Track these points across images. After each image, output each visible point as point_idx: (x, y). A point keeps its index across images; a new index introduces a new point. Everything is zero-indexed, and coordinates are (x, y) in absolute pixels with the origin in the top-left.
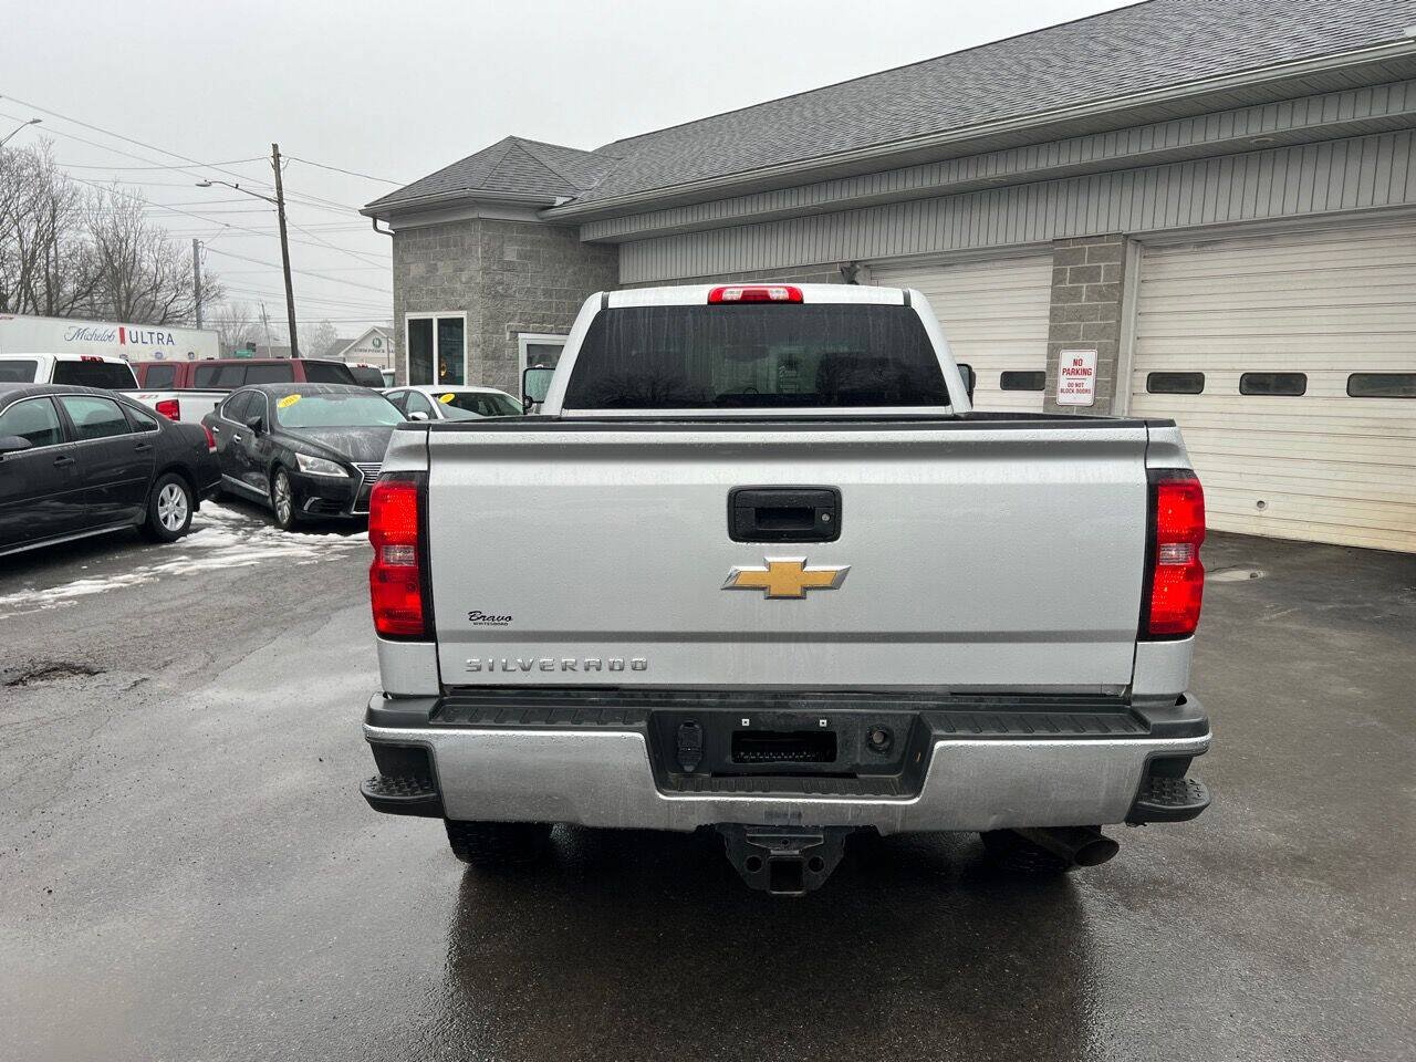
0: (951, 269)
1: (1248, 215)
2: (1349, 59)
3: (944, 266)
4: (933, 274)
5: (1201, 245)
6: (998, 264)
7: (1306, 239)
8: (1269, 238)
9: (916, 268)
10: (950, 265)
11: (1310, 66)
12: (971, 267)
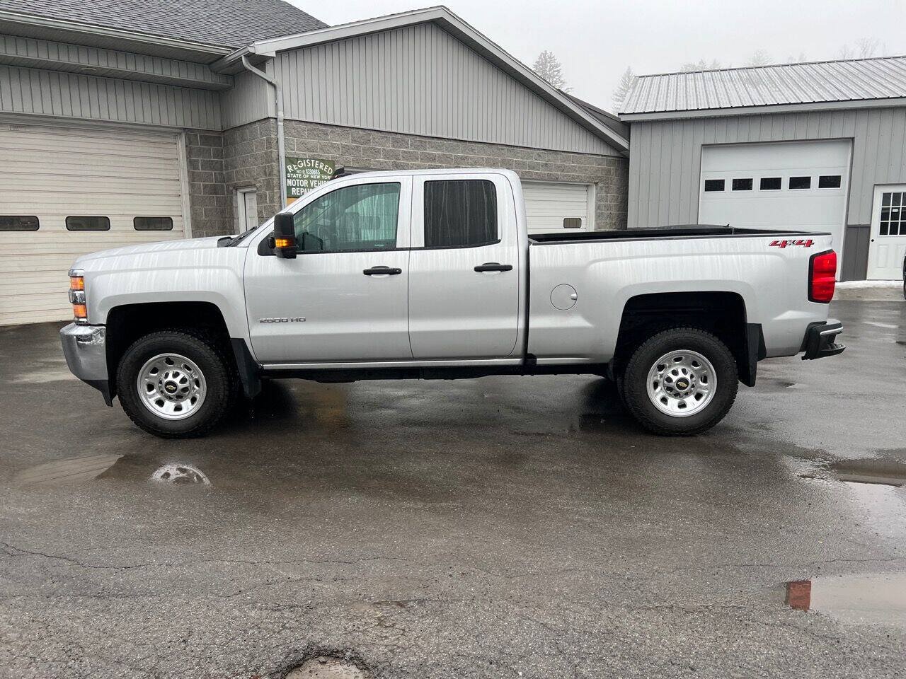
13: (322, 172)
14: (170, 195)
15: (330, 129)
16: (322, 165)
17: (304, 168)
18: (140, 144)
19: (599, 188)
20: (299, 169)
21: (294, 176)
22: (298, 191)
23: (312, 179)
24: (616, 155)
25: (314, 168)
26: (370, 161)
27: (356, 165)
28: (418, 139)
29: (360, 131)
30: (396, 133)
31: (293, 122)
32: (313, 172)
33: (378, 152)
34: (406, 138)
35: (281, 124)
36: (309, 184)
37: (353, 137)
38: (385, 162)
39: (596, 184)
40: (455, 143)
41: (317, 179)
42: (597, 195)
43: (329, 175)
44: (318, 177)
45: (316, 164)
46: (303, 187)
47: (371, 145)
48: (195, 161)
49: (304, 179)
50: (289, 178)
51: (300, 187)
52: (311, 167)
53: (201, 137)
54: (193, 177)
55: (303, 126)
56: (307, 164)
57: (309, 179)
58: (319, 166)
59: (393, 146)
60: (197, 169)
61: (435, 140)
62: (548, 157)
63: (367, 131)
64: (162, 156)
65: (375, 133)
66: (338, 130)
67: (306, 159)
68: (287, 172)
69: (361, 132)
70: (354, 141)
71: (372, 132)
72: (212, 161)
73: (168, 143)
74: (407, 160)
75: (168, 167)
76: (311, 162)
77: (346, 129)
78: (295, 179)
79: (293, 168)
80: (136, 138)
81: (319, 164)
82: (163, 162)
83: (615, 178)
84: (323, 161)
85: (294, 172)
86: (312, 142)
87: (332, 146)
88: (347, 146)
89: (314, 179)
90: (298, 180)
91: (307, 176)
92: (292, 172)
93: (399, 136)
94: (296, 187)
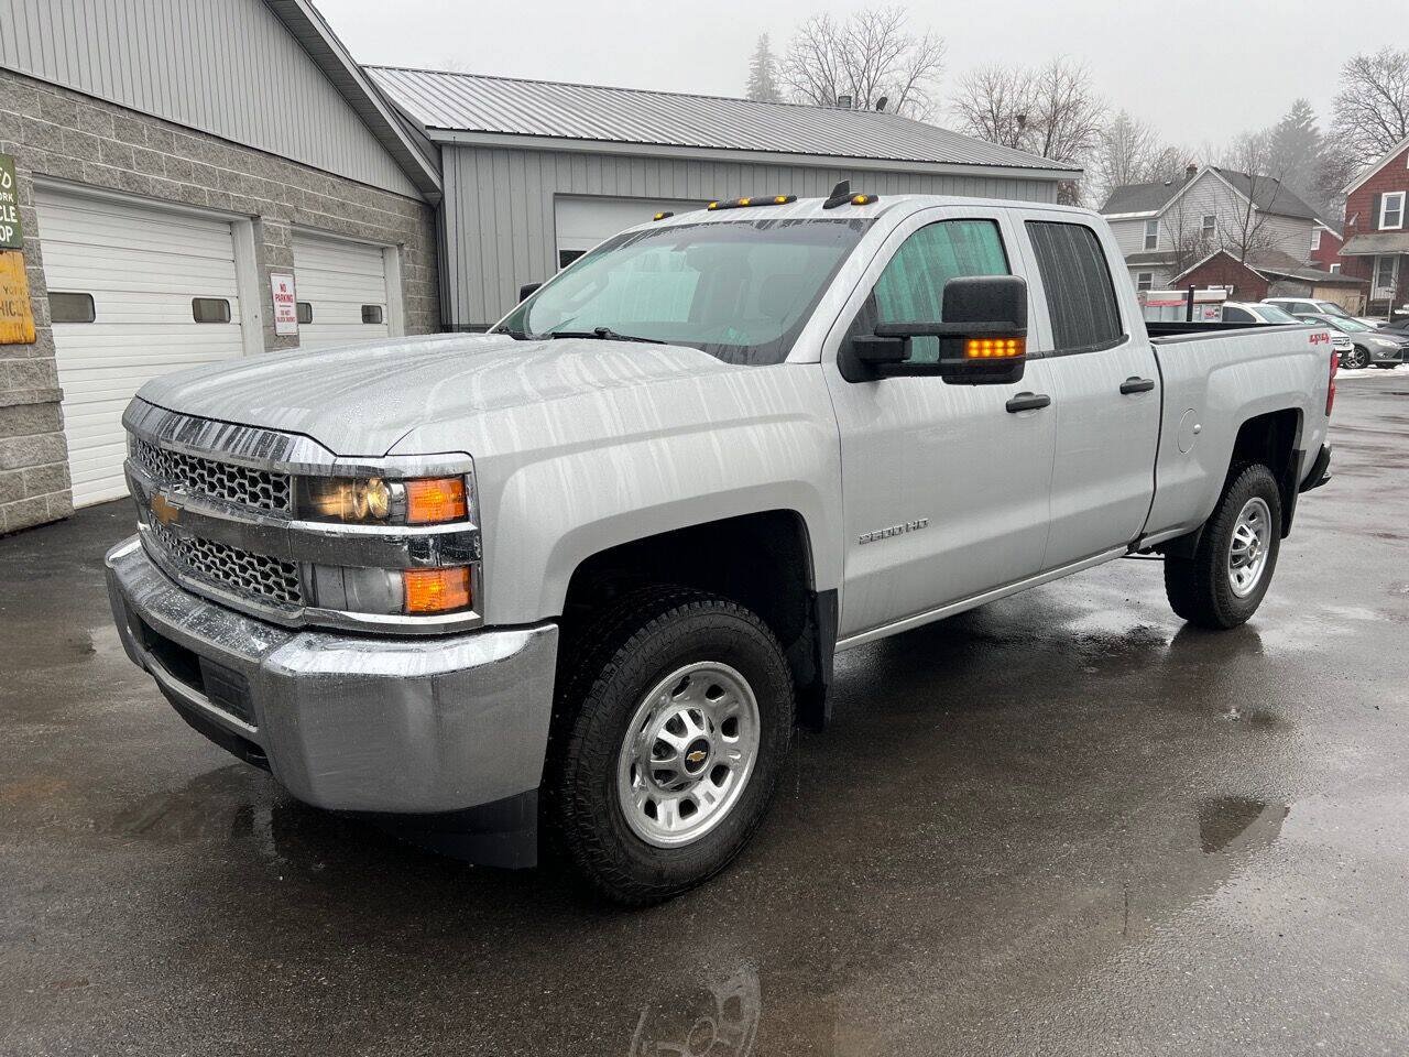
19: (405, 254)
24: (418, 197)
26: (80, 164)
27: (54, 171)
28: (159, 126)
29: (55, 91)
30: (122, 108)
33: (93, 145)
34: (140, 121)
37: (44, 104)
38: (108, 170)
39: (400, 246)
42: (402, 267)
47: (79, 128)
59: (118, 136)
61: (185, 134)
62: (345, 190)
63: (68, 94)
65: (83, 100)
66: (14, 83)
69: (58, 96)
70: (46, 114)
71: (79, 99)
74: (145, 171)
77: (30, 84)
83: (421, 238)
88: (35, 123)
93: (127, 115)
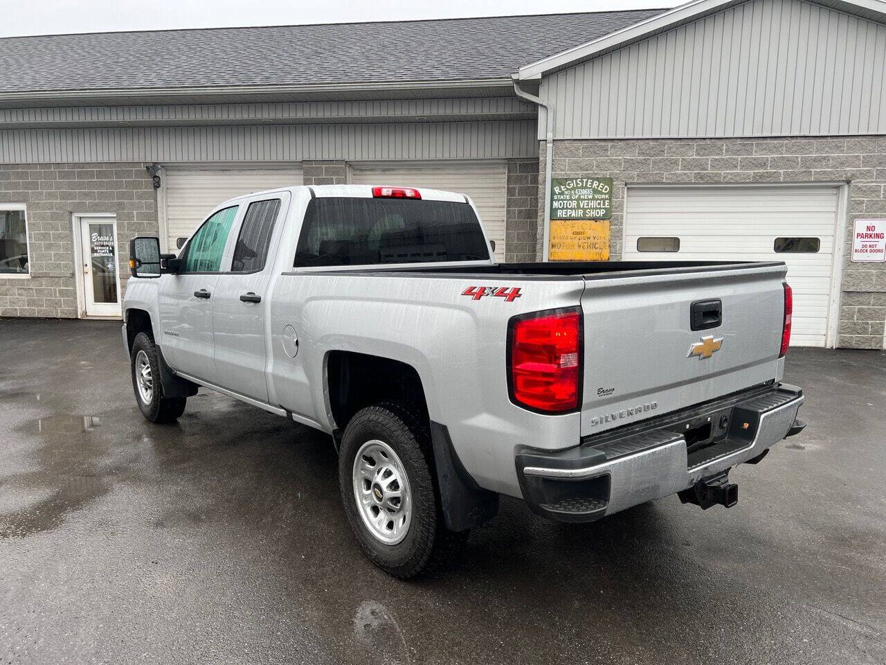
0: (228, 172)
1: (412, 157)
2: (473, 84)
3: (223, 170)
4: (216, 175)
5: (384, 170)
6: (261, 172)
7: (436, 172)
8: (420, 170)
9: (202, 170)
10: (227, 170)
11: (455, 84)
12: (243, 172)
13: (595, 191)
14: (494, 221)
15: (610, 144)
16: (595, 184)
17: (574, 188)
18: (474, 176)
20: (568, 189)
21: (562, 197)
22: (564, 213)
23: (582, 200)
25: (586, 187)
26: (663, 174)
27: (643, 180)
28: (739, 141)
30: (704, 139)
31: (566, 142)
32: (584, 192)
33: (676, 163)
34: (719, 143)
35: (550, 145)
36: (578, 205)
37: (640, 149)
38: (685, 174)
40: (804, 141)
41: (588, 199)
43: (605, 194)
44: (591, 197)
45: (589, 183)
46: (571, 209)
47: (666, 156)
48: (512, 188)
49: (571, 200)
50: (556, 200)
51: (567, 208)
52: (582, 187)
53: (520, 165)
54: (510, 203)
55: (576, 144)
56: (577, 184)
57: (578, 200)
58: (592, 185)
59: (698, 154)
60: (514, 195)
63: (659, 141)
64: (491, 185)
65: (673, 141)
66: (622, 144)
67: (576, 179)
68: (553, 193)
69: (651, 143)
70: (641, 154)
71: (668, 141)
72: (529, 187)
73: (498, 174)
75: (496, 195)
76: (582, 182)
77: (631, 142)
78: (562, 200)
79: (560, 189)
80: (471, 171)
81: (592, 183)
82: (491, 191)
84: (597, 179)
85: (562, 193)
86: (585, 160)
87: (612, 162)
88: (632, 160)
89: (585, 200)
90: (565, 202)
91: (577, 196)
92: (559, 194)
93: (708, 142)
94: (563, 208)
